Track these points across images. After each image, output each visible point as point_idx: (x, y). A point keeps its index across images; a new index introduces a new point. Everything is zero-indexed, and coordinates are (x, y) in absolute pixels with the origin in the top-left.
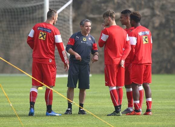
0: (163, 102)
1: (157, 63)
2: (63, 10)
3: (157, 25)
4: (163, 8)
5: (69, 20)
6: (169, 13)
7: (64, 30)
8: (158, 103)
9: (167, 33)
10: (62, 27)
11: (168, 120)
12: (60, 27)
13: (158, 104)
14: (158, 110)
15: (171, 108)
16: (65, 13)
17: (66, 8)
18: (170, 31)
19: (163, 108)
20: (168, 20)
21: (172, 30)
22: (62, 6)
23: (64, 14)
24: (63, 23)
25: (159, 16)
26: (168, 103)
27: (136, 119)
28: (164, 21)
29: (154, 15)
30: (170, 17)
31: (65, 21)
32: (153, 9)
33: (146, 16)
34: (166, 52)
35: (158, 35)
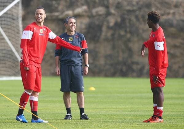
0: (117, 107)
1: (111, 65)
2: (12, 7)
3: (112, 24)
4: (118, 6)
5: (18, 18)
6: (125, 12)
7: (13, 29)
8: (112, 108)
9: (122, 33)
10: (10, 25)
11: (124, 126)
12: (9, 25)
13: (113, 110)
14: (112, 116)
15: (126, 114)
16: (14, 10)
17: (15, 5)
18: (126, 31)
19: (117, 114)
20: (123, 20)
21: (128, 30)
22: (10, 3)
23: (12, 11)
24: (12, 21)
25: (114, 15)
26: (123, 108)
27: (88, 125)
28: (119, 20)
29: (108, 14)
30: (126, 16)
31: (13, 19)
32: (107, 7)
33: (100, 15)
34: (121, 54)
35: (113, 35)
